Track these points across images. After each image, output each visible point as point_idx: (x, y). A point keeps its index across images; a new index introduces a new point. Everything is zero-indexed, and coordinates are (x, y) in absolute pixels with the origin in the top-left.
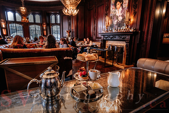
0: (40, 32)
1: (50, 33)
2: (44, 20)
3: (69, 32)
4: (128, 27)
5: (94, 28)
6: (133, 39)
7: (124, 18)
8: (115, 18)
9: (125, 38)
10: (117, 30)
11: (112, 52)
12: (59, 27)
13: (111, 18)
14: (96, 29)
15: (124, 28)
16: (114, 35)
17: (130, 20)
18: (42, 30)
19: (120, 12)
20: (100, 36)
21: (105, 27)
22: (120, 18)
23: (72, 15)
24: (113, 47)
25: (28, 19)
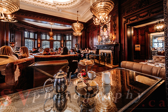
0: (60, 45)
1: (65, 46)
2: (62, 38)
3: (77, 45)
4: (112, 42)
5: (92, 42)
6: (116, 49)
7: (109, 37)
8: (103, 37)
9: (111, 48)
10: (105, 43)
11: (103, 56)
12: (70, 42)
13: (101, 37)
14: (92, 43)
15: (109, 42)
16: (104, 46)
17: (112, 37)
18: (61, 44)
19: (106, 33)
20: (95, 47)
21: (98, 42)
22: (107, 37)
23: (78, 36)
24: (104, 53)
25: (53, 38)
